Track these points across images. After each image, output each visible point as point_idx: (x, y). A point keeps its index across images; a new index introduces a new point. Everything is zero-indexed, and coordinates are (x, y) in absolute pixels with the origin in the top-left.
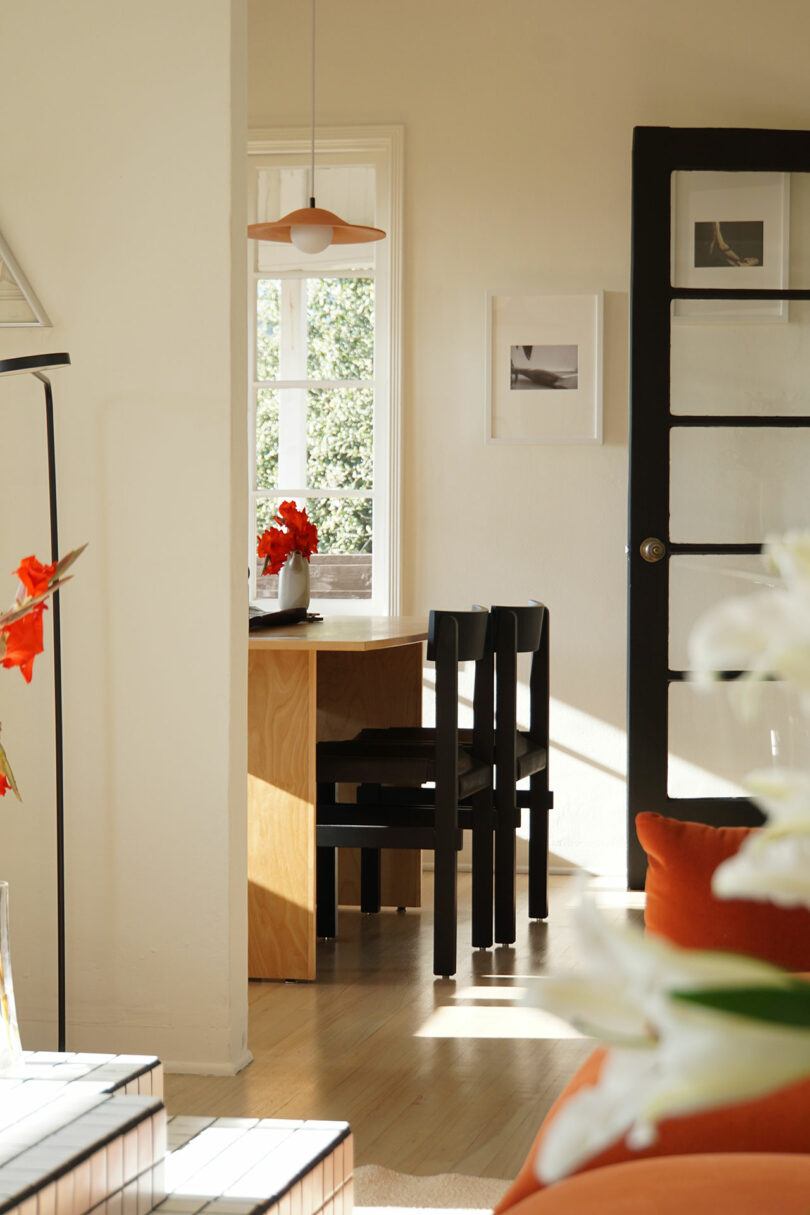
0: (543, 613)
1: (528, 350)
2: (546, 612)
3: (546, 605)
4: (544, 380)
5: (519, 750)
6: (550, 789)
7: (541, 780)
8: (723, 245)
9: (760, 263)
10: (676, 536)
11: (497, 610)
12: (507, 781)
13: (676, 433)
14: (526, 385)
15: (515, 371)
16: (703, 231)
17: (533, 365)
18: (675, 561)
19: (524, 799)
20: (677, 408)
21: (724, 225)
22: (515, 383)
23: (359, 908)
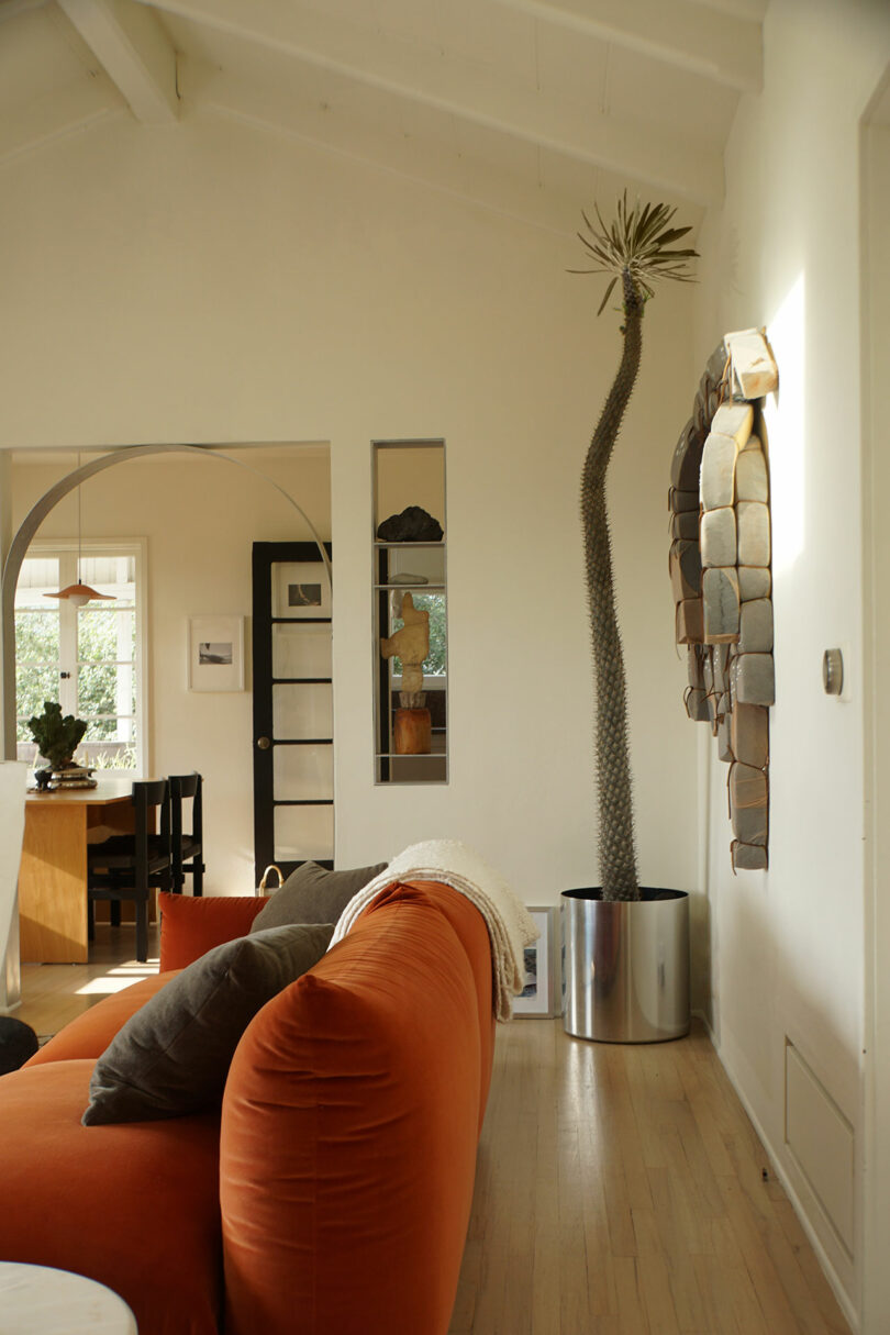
0: (199, 779)
1: (208, 645)
2: (200, 777)
3: (199, 773)
4: (216, 660)
5: (185, 846)
6: (204, 862)
7: (199, 859)
8: (302, 595)
9: (320, 604)
10: (276, 736)
11: (173, 779)
12: (178, 860)
13: (275, 687)
14: (206, 662)
15: (201, 656)
16: (292, 589)
17: (210, 653)
18: (276, 748)
19: (188, 868)
20: (276, 675)
21: (302, 586)
22: (202, 662)
23: (109, 923)
